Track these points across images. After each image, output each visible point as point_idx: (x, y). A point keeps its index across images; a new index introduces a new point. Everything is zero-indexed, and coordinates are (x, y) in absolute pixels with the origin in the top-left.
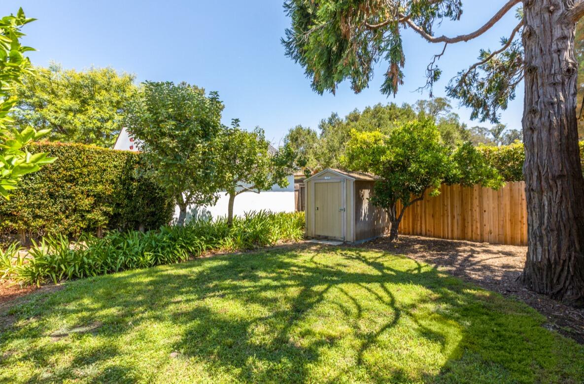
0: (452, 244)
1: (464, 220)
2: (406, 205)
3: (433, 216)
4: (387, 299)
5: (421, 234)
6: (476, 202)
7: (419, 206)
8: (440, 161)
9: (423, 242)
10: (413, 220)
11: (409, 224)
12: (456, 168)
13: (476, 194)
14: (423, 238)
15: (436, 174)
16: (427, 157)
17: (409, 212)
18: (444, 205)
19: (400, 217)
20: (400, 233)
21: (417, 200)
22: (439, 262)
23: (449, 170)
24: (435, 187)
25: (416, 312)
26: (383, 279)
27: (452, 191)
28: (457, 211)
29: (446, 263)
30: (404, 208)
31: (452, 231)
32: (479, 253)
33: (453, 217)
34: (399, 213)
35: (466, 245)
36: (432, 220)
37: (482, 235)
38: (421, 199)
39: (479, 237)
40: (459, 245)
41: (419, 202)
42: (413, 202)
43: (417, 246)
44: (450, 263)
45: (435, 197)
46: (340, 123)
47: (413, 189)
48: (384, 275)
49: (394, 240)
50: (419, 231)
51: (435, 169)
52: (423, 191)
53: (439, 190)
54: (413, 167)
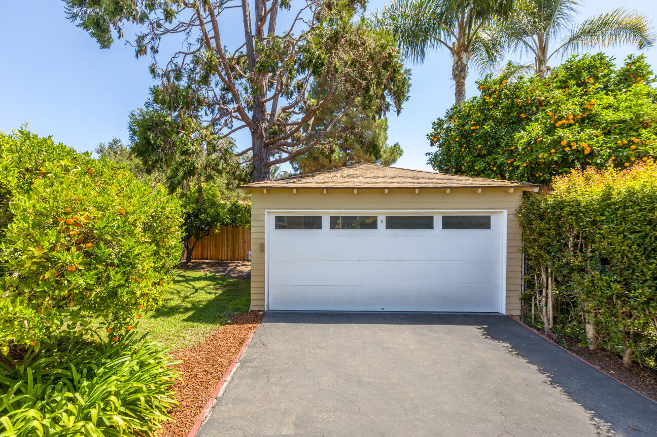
0: (226, 263)
1: (234, 248)
2: (197, 239)
3: (215, 246)
4: (191, 287)
5: (207, 259)
6: (241, 237)
7: (206, 240)
8: (219, 214)
9: (209, 263)
10: (202, 249)
11: (198, 252)
12: (228, 218)
13: (241, 231)
14: (208, 261)
15: (217, 221)
16: (211, 211)
17: (199, 244)
18: (222, 238)
19: (193, 248)
20: (192, 259)
21: (205, 236)
22: (216, 272)
23: (224, 219)
24: (216, 228)
25: (205, 289)
26: (187, 281)
27: (227, 229)
28: (230, 242)
29: (221, 272)
30: (196, 242)
31: (227, 255)
32: (239, 266)
33: (228, 246)
34: (192, 245)
35: (234, 263)
36: (214, 249)
37: (244, 257)
38: (208, 235)
39: (242, 259)
40: (230, 263)
41: (206, 237)
42: (202, 237)
43: (205, 266)
44: (223, 271)
45: (217, 235)
46: (123, 151)
47: (203, 229)
48: (187, 279)
49: (189, 264)
50: (206, 256)
51: (216, 218)
52: (208, 230)
53: (219, 230)
54: (203, 216)
